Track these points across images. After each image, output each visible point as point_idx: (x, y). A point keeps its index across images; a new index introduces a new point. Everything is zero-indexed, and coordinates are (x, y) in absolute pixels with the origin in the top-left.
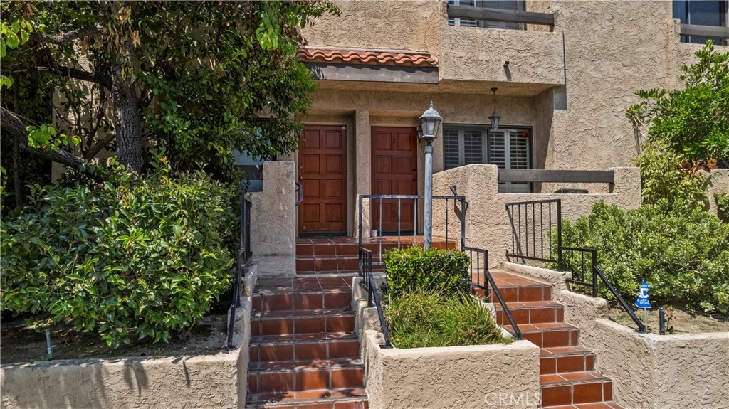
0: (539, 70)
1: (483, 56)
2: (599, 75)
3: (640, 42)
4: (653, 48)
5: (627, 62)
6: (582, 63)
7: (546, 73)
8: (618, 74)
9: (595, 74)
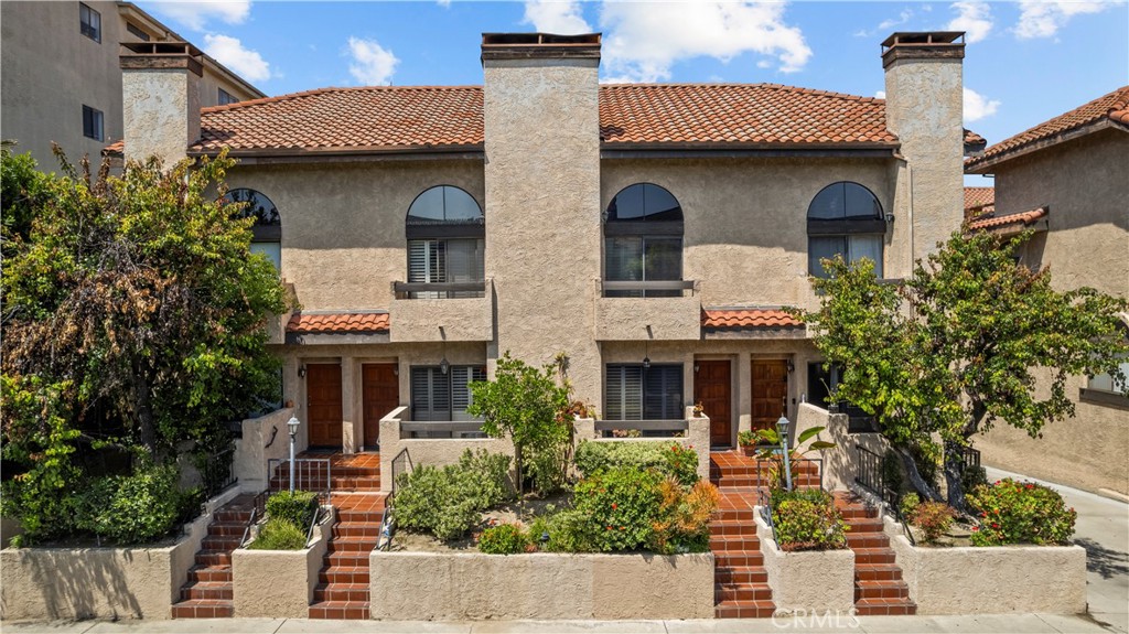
0: (470, 330)
1: (423, 322)
2: (530, 328)
3: (568, 298)
4: (580, 301)
5: (556, 315)
6: (513, 319)
7: (476, 332)
8: (548, 326)
9: (525, 327)
